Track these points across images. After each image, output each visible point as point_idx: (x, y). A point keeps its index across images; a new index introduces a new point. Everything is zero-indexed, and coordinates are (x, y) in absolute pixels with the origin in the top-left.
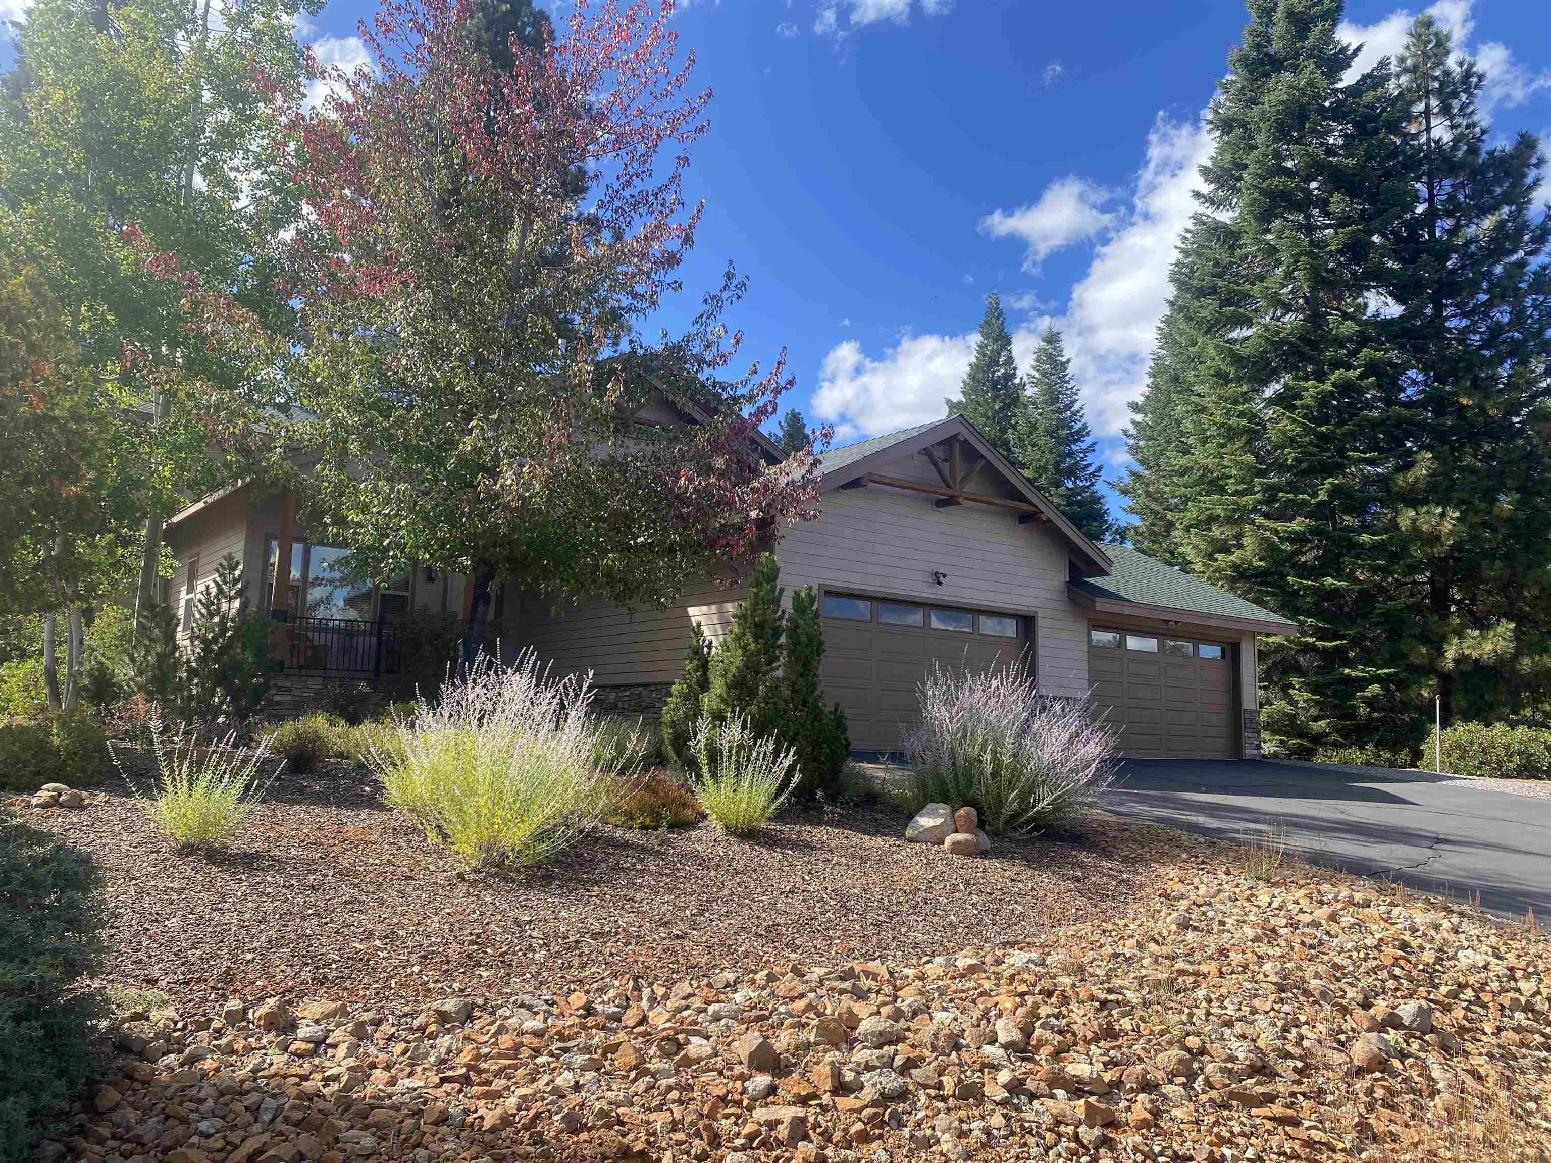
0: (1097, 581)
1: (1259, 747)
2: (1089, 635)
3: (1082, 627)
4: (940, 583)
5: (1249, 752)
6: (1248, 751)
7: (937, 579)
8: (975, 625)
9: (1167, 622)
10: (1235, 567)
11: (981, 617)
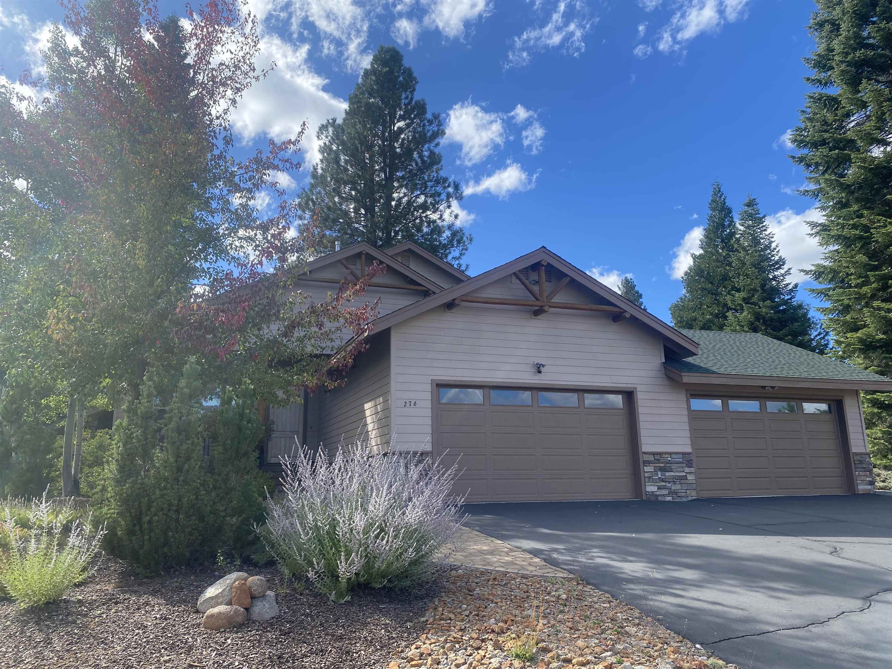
0: (690, 360)
1: (872, 483)
2: (688, 402)
3: (683, 397)
4: (540, 372)
5: (862, 488)
6: (860, 487)
7: (539, 369)
8: (581, 401)
9: (764, 387)
10: (861, 341)
11: (586, 395)
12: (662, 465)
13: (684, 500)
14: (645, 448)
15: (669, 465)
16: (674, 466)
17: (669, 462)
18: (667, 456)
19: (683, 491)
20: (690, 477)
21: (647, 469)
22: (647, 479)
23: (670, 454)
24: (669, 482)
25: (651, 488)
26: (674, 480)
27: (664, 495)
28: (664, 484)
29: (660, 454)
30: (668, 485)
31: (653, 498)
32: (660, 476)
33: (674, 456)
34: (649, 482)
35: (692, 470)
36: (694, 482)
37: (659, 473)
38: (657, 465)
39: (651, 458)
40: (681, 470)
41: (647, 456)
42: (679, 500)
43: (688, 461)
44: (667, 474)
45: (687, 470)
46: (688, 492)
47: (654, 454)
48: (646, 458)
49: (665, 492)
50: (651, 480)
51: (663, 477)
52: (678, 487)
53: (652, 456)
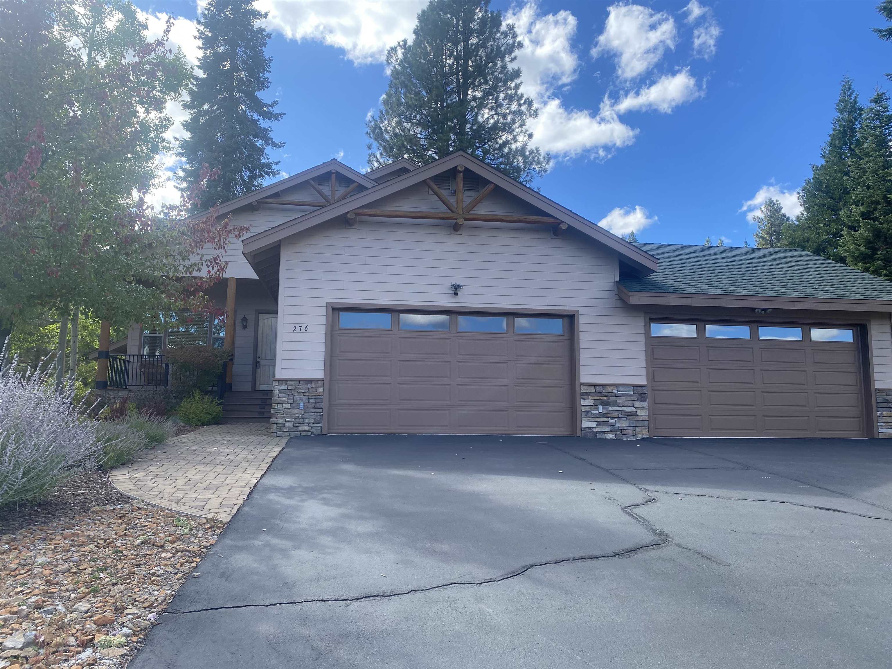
2: (647, 327)
4: (457, 294)
5: (884, 431)
7: (456, 289)
8: (511, 326)
11: (516, 319)
12: (605, 398)
13: (632, 438)
14: (584, 379)
15: (614, 398)
16: (620, 400)
17: (615, 395)
18: (612, 388)
19: (630, 428)
20: (640, 413)
21: (583, 402)
22: (583, 414)
23: (617, 386)
24: (613, 418)
25: (588, 424)
26: (619, 416)
27: (604, 432)
28: (605, 419)
29: (604, 386)
30: (611, 421)
31: (589, 435)
32: (600, 411)
33: (621, 388)
34: (586, 416)
35: (645, 404)
36: (647, 418)
37: (600, 407)
38: (598, 398)
39: (592, 390)
40: (630, 404)
41: (585, 387)
42: (624, 438)
43: (640, 395)
44: (611, 408)
45: (638, 404)
46: (638, 429)
47: (595, 385)
48: (584, 389)
49: (608, 429)
50: (589, 415)
51: (605, 412)
52: (624, 423)
53: (593, 388)
